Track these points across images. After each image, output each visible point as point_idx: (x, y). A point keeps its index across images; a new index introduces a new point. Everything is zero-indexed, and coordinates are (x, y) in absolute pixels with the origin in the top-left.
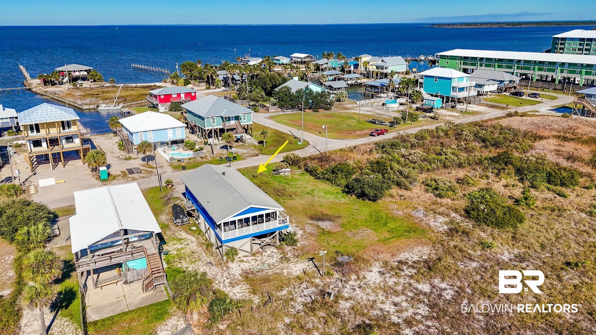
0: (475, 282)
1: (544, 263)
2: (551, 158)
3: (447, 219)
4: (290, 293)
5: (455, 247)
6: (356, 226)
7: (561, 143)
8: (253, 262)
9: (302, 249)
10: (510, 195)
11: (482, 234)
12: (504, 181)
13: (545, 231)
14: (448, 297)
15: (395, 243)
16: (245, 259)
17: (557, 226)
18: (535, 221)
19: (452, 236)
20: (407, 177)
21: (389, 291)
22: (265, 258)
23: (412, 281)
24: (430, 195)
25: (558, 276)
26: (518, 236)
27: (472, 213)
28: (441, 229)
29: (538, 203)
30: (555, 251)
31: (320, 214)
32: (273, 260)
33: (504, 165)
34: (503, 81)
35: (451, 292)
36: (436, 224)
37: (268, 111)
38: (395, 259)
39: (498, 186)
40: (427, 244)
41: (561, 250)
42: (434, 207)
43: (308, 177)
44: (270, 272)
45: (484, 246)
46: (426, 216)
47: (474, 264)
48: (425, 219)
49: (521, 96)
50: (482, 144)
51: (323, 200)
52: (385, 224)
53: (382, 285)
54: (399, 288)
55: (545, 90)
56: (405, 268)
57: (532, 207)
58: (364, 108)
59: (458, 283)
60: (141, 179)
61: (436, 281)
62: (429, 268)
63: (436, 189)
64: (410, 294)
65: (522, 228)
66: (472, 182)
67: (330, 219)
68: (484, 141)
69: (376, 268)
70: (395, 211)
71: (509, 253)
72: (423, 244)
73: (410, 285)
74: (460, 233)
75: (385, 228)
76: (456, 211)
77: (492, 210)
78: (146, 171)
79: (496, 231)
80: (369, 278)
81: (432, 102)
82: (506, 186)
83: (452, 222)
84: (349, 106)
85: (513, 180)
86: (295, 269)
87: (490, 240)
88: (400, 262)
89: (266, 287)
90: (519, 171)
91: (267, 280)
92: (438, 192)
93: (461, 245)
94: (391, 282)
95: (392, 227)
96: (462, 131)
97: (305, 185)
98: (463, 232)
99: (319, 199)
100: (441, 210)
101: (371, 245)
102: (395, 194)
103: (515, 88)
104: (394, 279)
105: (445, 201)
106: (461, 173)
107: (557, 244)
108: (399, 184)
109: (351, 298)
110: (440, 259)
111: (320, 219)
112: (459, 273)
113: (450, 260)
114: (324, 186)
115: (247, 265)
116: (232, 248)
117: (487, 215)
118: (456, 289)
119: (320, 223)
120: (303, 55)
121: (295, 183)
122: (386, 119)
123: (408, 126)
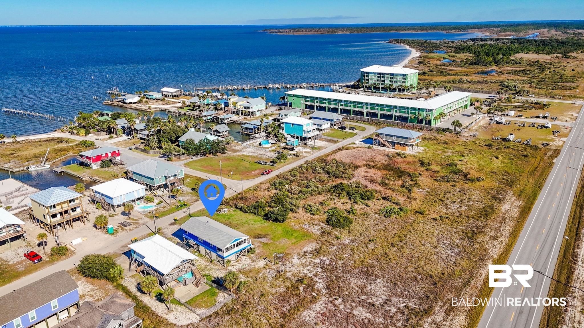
0: (337, 255)
1: (361, 242)
2: (363, 182)
3: (319, 227)
4: (263, 274)
5: (326, 241)
6: (278, 238)
7: (367, 170)
8: (239, 265)
9: (259, 255)
10: (345, 209)
11: (336, 232)
12: (342, 201)
13: (361, 227)
14: (328, 263)
15: (299, 243)
16: (234, 264)
17: (366, 223)
18: (357, 222)
19: (324, 236)
20: (295, 206)
21: (304, 265)
22: (244, 262)
23: (312, 259)
24: (308, 214)
25: (366, 247)
26: (351, 231)
27: (330, 222)
28: (318, 233)
29: (358, 212)
30: (365, 236)
31: (257, 235)
32: (248, 262)
33: (341, 191)
34: (333, 120)
35: (328, 261)
36: (315, 230)
37: (180, 159)
38: (302, 251)
39: (339, 205)
40: (314, 242)
41: (368, 235)
42: (312, 221)
43: (239, 212)
44: (250, 268)
45: (338, 238)
46: (309, 227)
47: (335, 247)
48: (309, 229)
49: (344, 129)
50: (328, 175)
51: (256, 226)
52: (292, 235)
53: (300, 263)
54: (308, 263)
55: (358, 121)
56: (307, 254)
57: (355, 214)
58: (248, 150)
59: (330, 257)
60: (135, 229)
61: (322, 257)
62: (318, 253)
63: (311, 211)
64: (313, 265)
65: (352, 226)
66: (327, 204)
67: (264, 236)
68: (328, 173)
69: (296, 257)
70: (294, 227)
71: (348, 240)
72: (312, 242)
73: (312, 261)
74: (327, 234)
75: (293, 237)
76: (322, 222)
77: (339, 220)
78: (134, 223)
79: (341, 230)
80: (294, 262)
81: (293, 142)
82: (343, 204)
83: (322, 228)
84: (237, 148)
85: (345, 199)
86: (260, 264)
87: (339, 235)
88: (304, 252)
89: (252, 274)
90: (348, 194)
91: (250, 271)
92: (312, 213)
93: (328, 239)
94: (304, 261)
95: (296, 235)
96: (316, 168)
97: (240, 219)
98: (328, 233)
99: (252, 226)
100: (316, 222)
101: (289, 247)
102: (291, 217)
103: (341, 123)
104: (305, 260)
105: (316, 217)
106: (321, 198)
107: (366, 232)
108: (292, 210)
109: (290, 271)
110: (321, 248)
111: (259, 238)
112: (330, 252)
113: (325, 247)
114: (251, 217)
115: (237, 267)
116: (229, 260)
117: (337, 222)
118: (330, 259)
119: (260, 240)
120: (173, 90)
121: (234, 218)
122: (267, 159)
123: (282, 164)
